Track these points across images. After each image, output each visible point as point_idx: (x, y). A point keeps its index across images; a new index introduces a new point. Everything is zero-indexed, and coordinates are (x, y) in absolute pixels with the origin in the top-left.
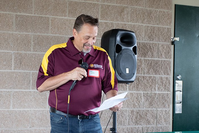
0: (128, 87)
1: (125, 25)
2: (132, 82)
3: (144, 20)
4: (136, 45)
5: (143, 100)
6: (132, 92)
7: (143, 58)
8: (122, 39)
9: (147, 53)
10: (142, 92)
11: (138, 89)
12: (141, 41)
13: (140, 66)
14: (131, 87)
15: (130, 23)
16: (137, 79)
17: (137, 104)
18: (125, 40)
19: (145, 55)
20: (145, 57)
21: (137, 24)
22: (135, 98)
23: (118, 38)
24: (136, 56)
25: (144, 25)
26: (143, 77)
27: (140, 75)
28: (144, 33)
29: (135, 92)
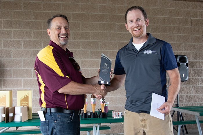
0: (184, 84)
1: (181, 52)
2: (187, 81)
3: (191, 49)
4: (187, 62)
5: (192, 90)
6: (186, 86)
7: (191, 69)
8: (180, 60)
9: (194, 66)
10: (192, 86)
11: (189, 84)
12: (190, 60)
13: (190, 73)
14: (186, 83)
15: (184, 51)
16: (189, 79)
17: (189, 92)
18: (182, 60)
19: (192, 67)
20: (192, 68)
21: (188, 52)
22: (188, 89)
23: (178, 59)
24: (188, 68)
25: (191, 52)
26: (192, 78)
27: (190, 77)
28: (191, 56)
29: (188, 86)
